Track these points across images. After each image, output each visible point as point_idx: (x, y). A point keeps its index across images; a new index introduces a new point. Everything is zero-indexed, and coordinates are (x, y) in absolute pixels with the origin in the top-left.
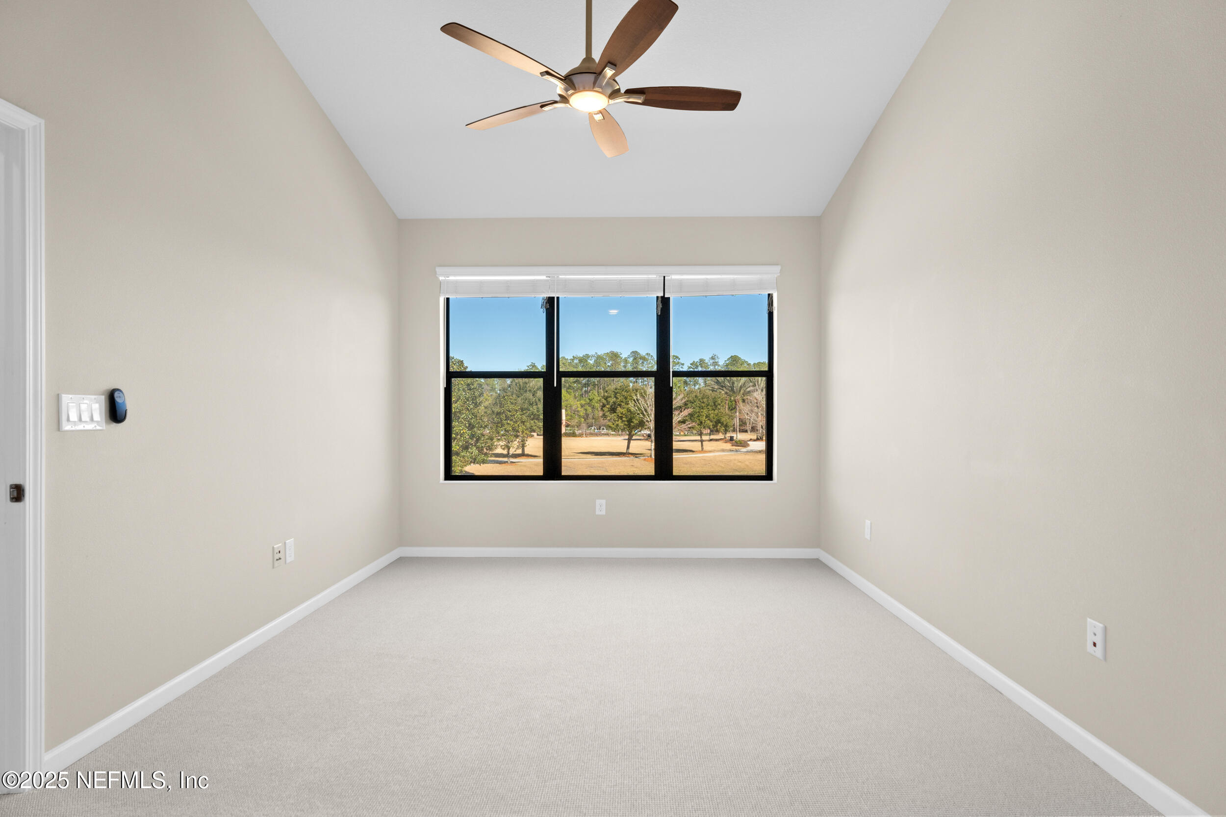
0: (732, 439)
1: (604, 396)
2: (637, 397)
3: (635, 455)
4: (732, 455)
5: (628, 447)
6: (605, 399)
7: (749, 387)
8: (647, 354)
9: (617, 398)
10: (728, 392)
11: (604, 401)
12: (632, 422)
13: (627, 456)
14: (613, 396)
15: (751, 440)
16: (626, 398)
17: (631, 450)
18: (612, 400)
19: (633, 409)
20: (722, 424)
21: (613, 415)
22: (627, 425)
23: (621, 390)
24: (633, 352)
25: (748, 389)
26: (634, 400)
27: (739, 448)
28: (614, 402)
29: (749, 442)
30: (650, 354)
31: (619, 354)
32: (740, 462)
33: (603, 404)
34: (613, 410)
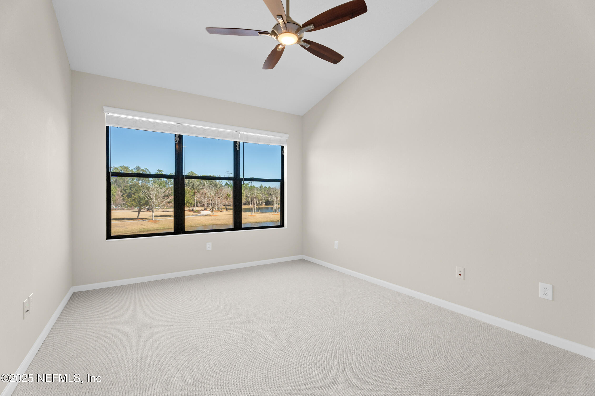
0: (192, 210)
1: (124, 189)
2: (144, 189)
3: (143, 219)
4: (193, 217)
5: (138, 215)
6: (124, 191)
7: (201, 186)
8: (145, 168)
9: (132, 190)
10: (191, 188)
11: (124, 192)
12: (141, 202)
13: (138, 220)
14: (129, 189)
15: (201, 210)
16: (137, 190)
17: (140, 217)
18: (128, 191)
19: (141, 196)
20: (189, 203)
21: (130, 199)
22: (138, 204)
23: (134, 186)
24: (137, 167)
25: (201, 187)
26: (142, 191)
27: (197, 214)
28: (130, 192)
29: (201, 211)
30: (146, 169)
31: (128, 167)
32: (198, 220)
33: (123, 193)
34: (129, 196)
